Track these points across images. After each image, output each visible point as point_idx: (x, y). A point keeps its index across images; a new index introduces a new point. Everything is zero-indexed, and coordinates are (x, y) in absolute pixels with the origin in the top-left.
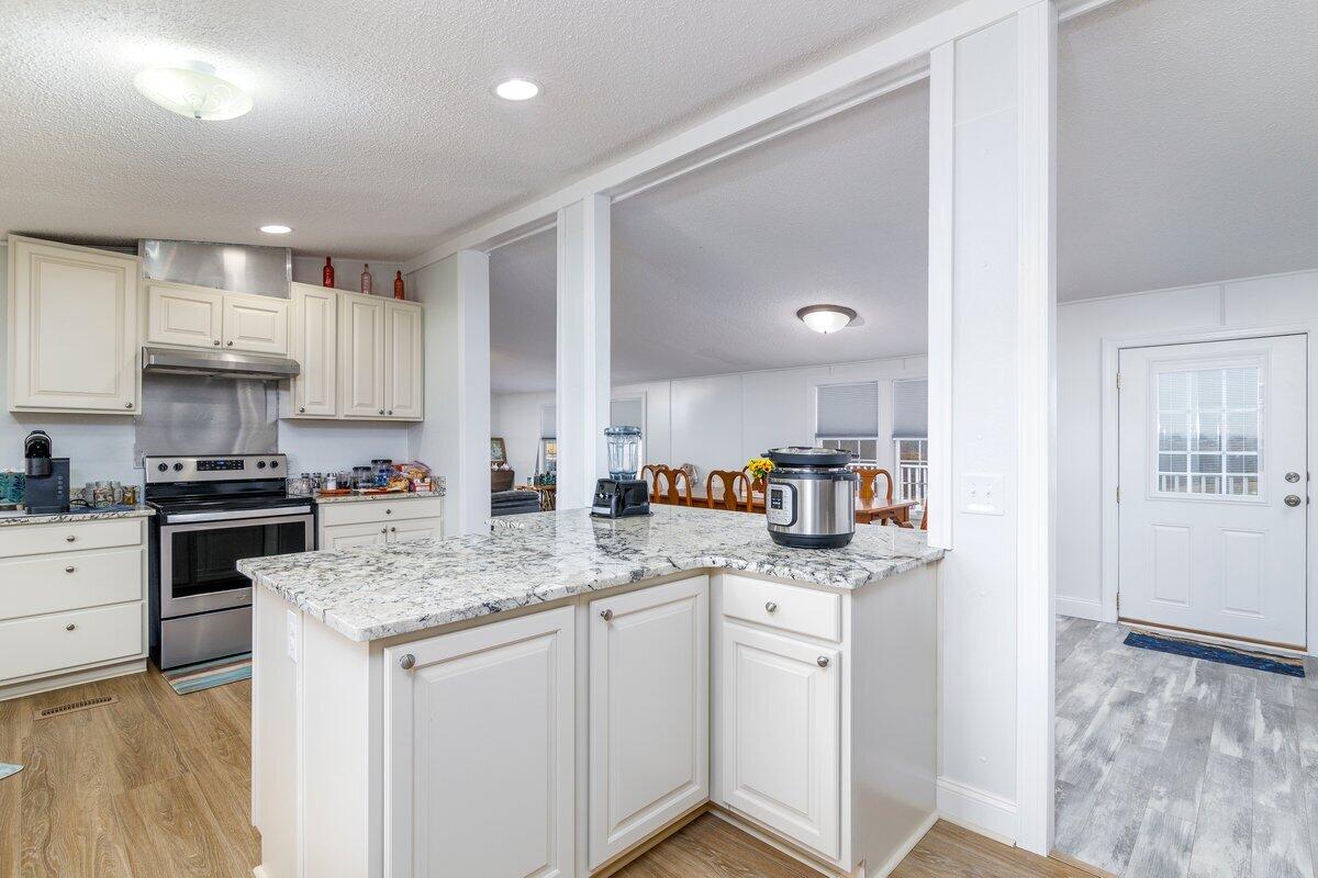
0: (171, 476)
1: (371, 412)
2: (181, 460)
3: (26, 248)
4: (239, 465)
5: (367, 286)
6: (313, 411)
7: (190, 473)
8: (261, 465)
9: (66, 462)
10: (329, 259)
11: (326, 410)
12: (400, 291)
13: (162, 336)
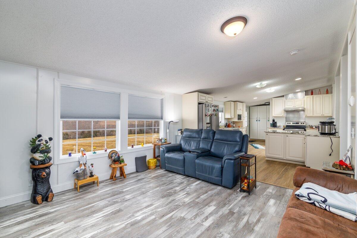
0: (289, 124)
1: (320, 115)
2: (290, 122)
3: (273, 99)
4: (298, 123)
5: (320, 93)
6: (308, 115)
7: (291, 124)
8: (302, 123)
9: (276, 122)
10: (312, 90)
11: (311, 115)
12: (327, 92)
13: (286, 107)
